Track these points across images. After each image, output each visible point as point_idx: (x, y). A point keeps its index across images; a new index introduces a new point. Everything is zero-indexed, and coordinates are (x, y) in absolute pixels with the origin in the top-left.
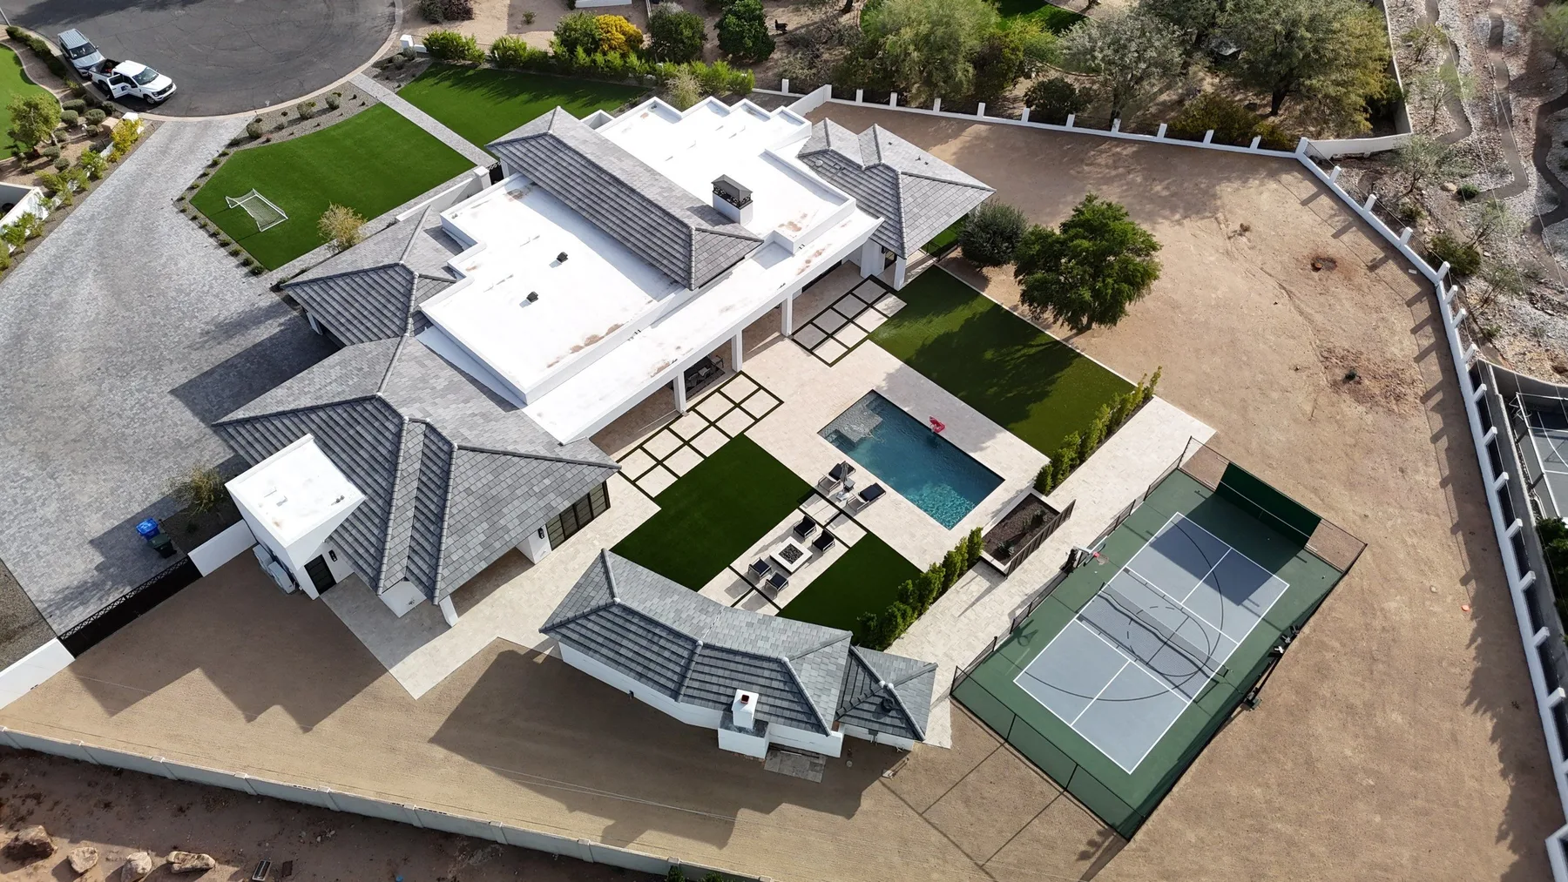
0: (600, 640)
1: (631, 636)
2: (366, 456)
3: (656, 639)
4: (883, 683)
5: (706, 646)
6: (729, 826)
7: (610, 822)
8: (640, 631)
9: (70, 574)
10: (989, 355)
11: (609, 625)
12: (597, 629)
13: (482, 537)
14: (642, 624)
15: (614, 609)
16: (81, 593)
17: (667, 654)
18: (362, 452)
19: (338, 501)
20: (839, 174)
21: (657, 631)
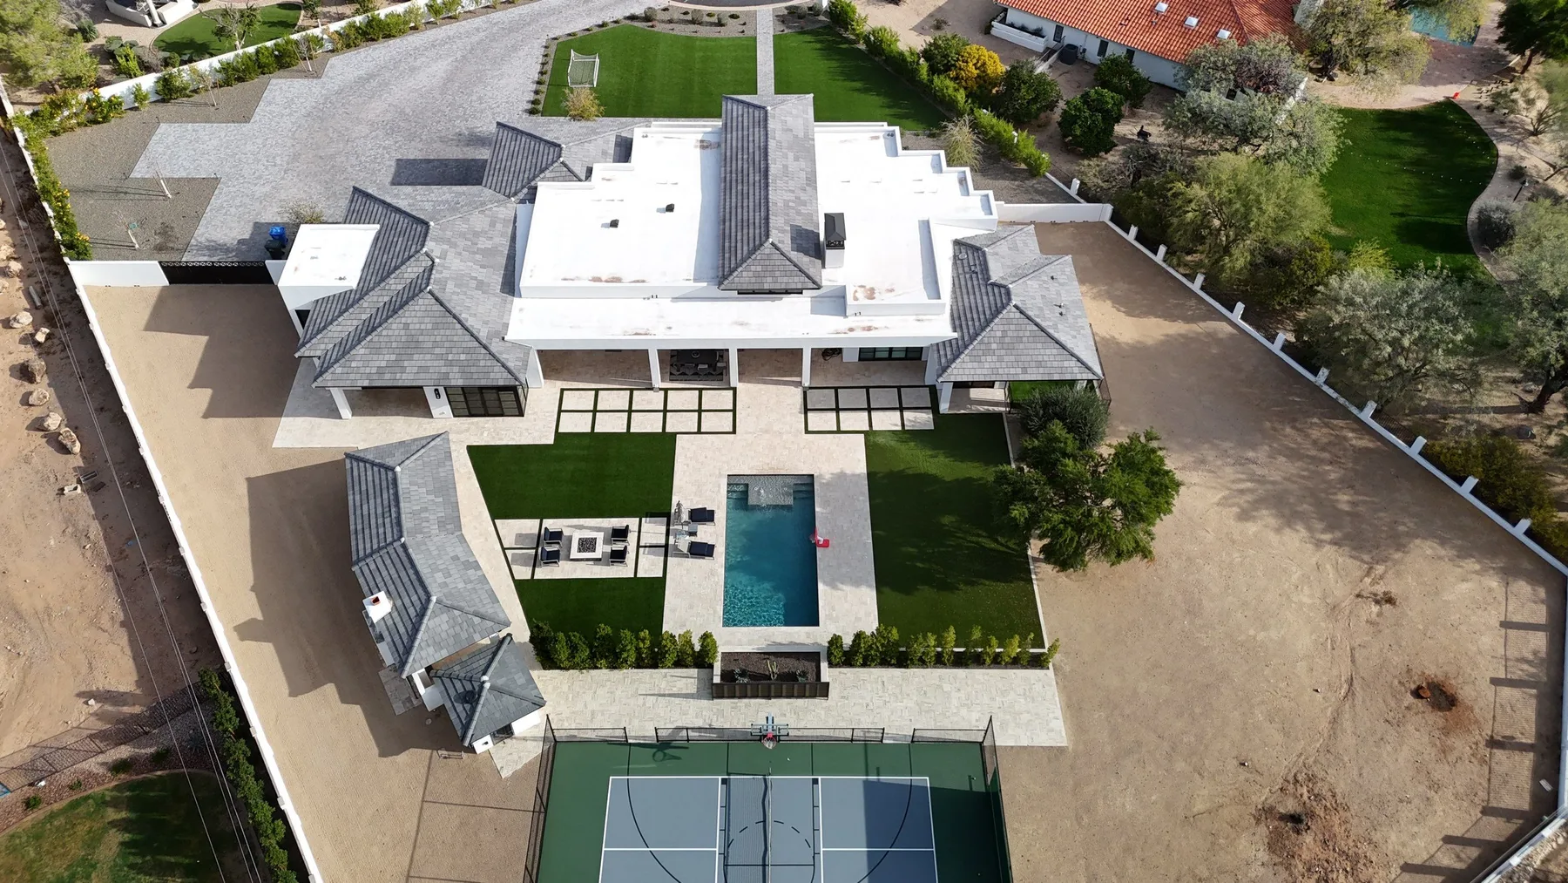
0: (363, 488)
1: (379, 501)
2: (384, 260)
3: (387, 515)
4: (485, 678)
5: (404, 546)
6: (316, 684)
7: (260, 617)
8: (386, 502)
9: (226, 235)
10: (947, 520)
11: (377, 482)
12: (370, 478)
13: (383, 364)
14: (392, 497)
15: (390, 474)
16: (216, 249)
17: (381, 530)
18: (385, 256)
19: (340, 279)
20: (968, 276)
21: (393, 510)
